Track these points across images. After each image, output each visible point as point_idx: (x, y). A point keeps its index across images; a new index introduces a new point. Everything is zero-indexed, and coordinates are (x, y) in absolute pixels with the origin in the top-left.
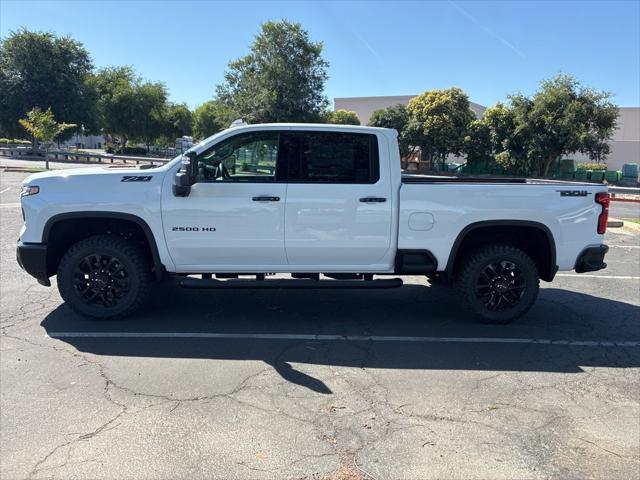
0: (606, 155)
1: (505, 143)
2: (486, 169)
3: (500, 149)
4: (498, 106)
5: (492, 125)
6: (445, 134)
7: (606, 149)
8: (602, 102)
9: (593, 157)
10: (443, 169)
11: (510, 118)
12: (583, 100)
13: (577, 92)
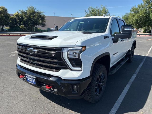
0: (45, 26)
1: (22, 23)
2: (16, 30)
3: (20, 24)
4: (17, 13)
5: (17, 18)
6: (3, 20)
7: (45, 25)
8: (42, 14)
9: (42, 27)
10: (3, 30)
11: (22, 16)
12: (37, 13)
13: (36, 11)
